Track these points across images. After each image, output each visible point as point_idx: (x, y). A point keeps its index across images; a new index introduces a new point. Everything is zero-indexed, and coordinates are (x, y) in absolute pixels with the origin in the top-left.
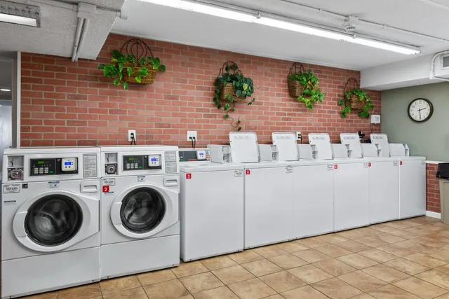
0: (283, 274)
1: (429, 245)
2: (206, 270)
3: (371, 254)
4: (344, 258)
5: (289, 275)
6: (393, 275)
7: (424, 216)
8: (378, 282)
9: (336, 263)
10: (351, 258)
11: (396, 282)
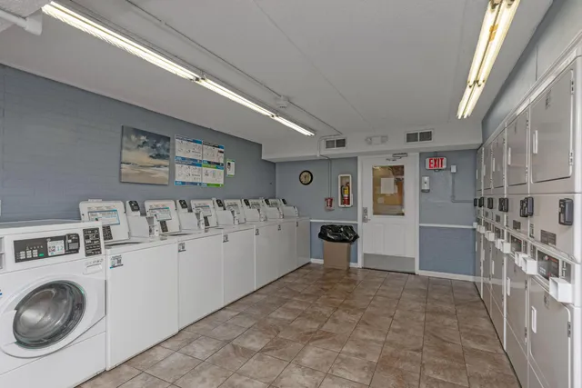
0: (229, 348)
1: (325, 287)
2: (138, 372)
3: (291, 306)
4: (273, 315)
5: (235, 347)
6: (317, 321)
7: (309, 263)
8: (309, 331)
9: (270, 321)
10: (278, 313)
11: (322, 326)
